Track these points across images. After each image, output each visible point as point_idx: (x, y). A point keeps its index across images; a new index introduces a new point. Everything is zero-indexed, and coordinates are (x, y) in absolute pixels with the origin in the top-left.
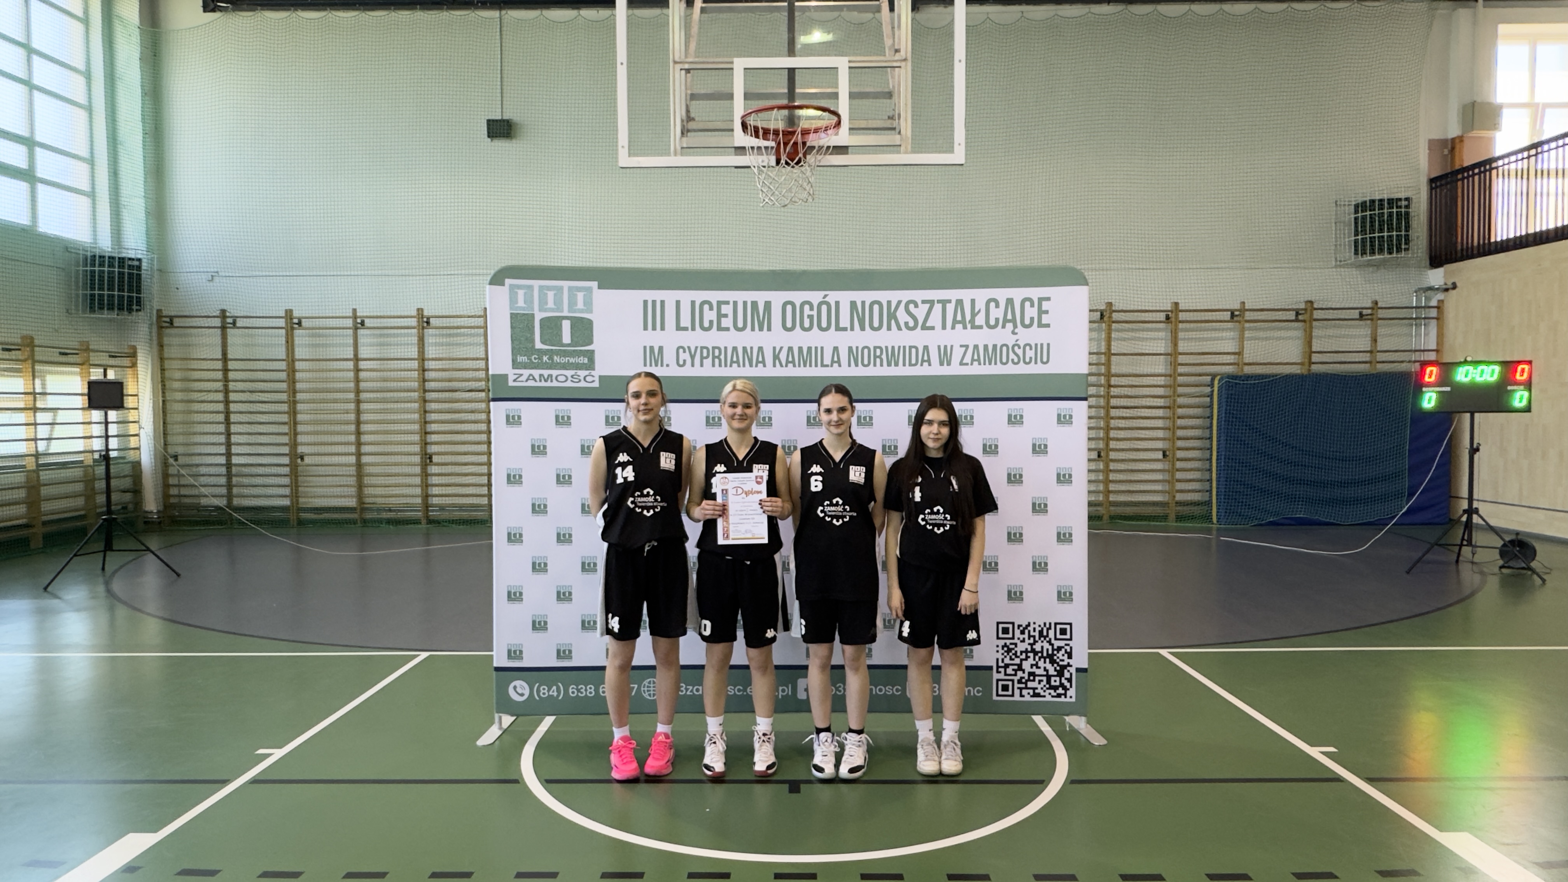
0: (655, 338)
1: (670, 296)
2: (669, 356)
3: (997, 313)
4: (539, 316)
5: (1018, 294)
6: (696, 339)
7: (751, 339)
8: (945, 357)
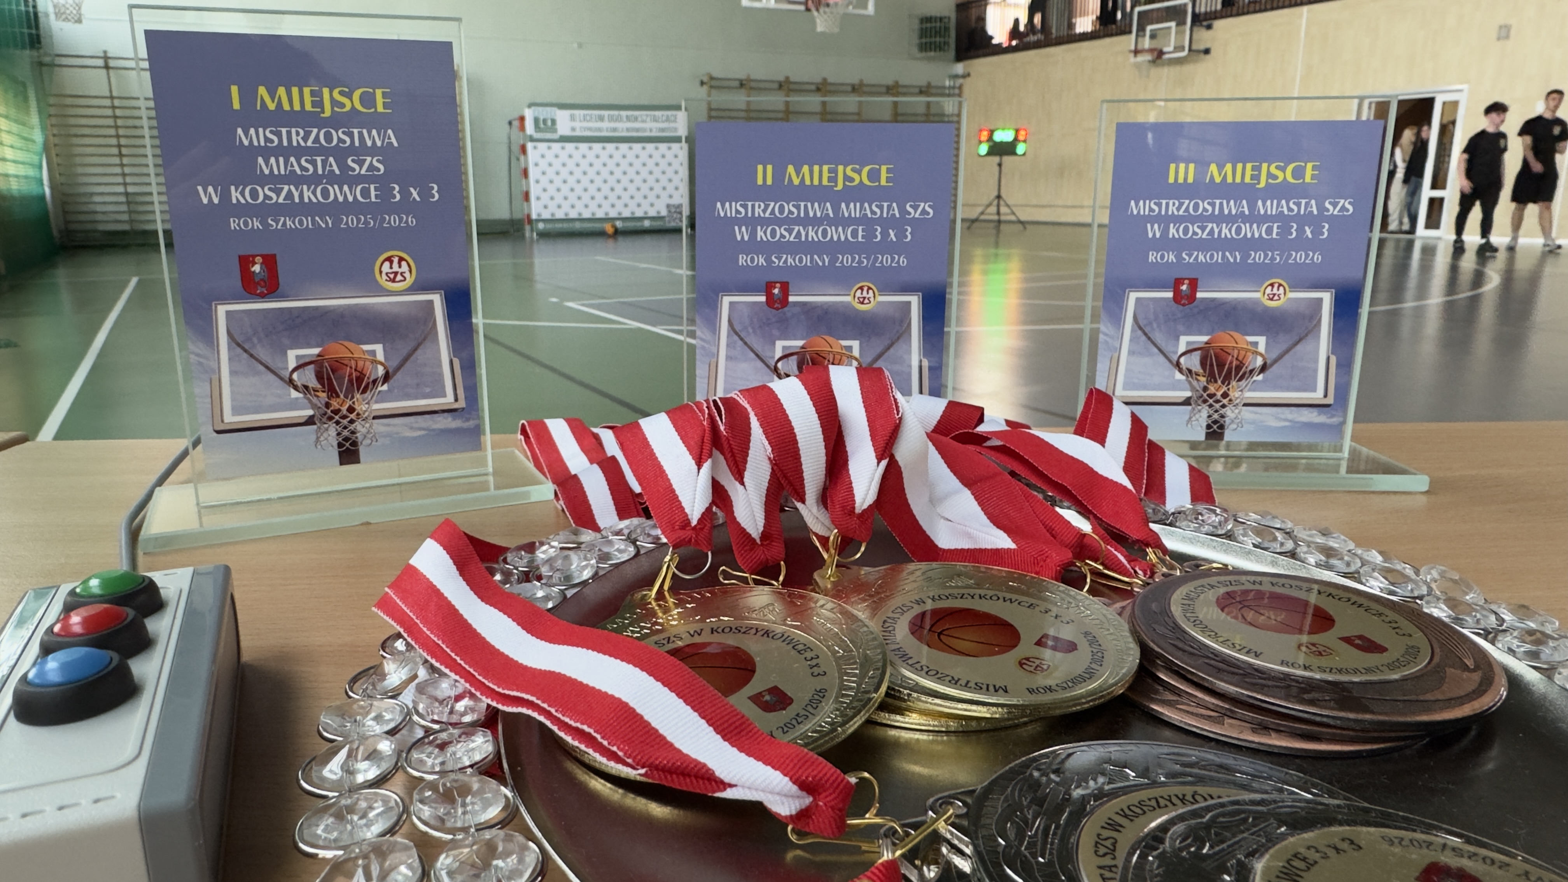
0: (574, 124)
1: (577, 112)
2: (578, 129)
3: (664, 118)
4: (542, 118)
5: (669, 113)
6: (585, 124)
7: (599, 125)
8: (651, 130)
